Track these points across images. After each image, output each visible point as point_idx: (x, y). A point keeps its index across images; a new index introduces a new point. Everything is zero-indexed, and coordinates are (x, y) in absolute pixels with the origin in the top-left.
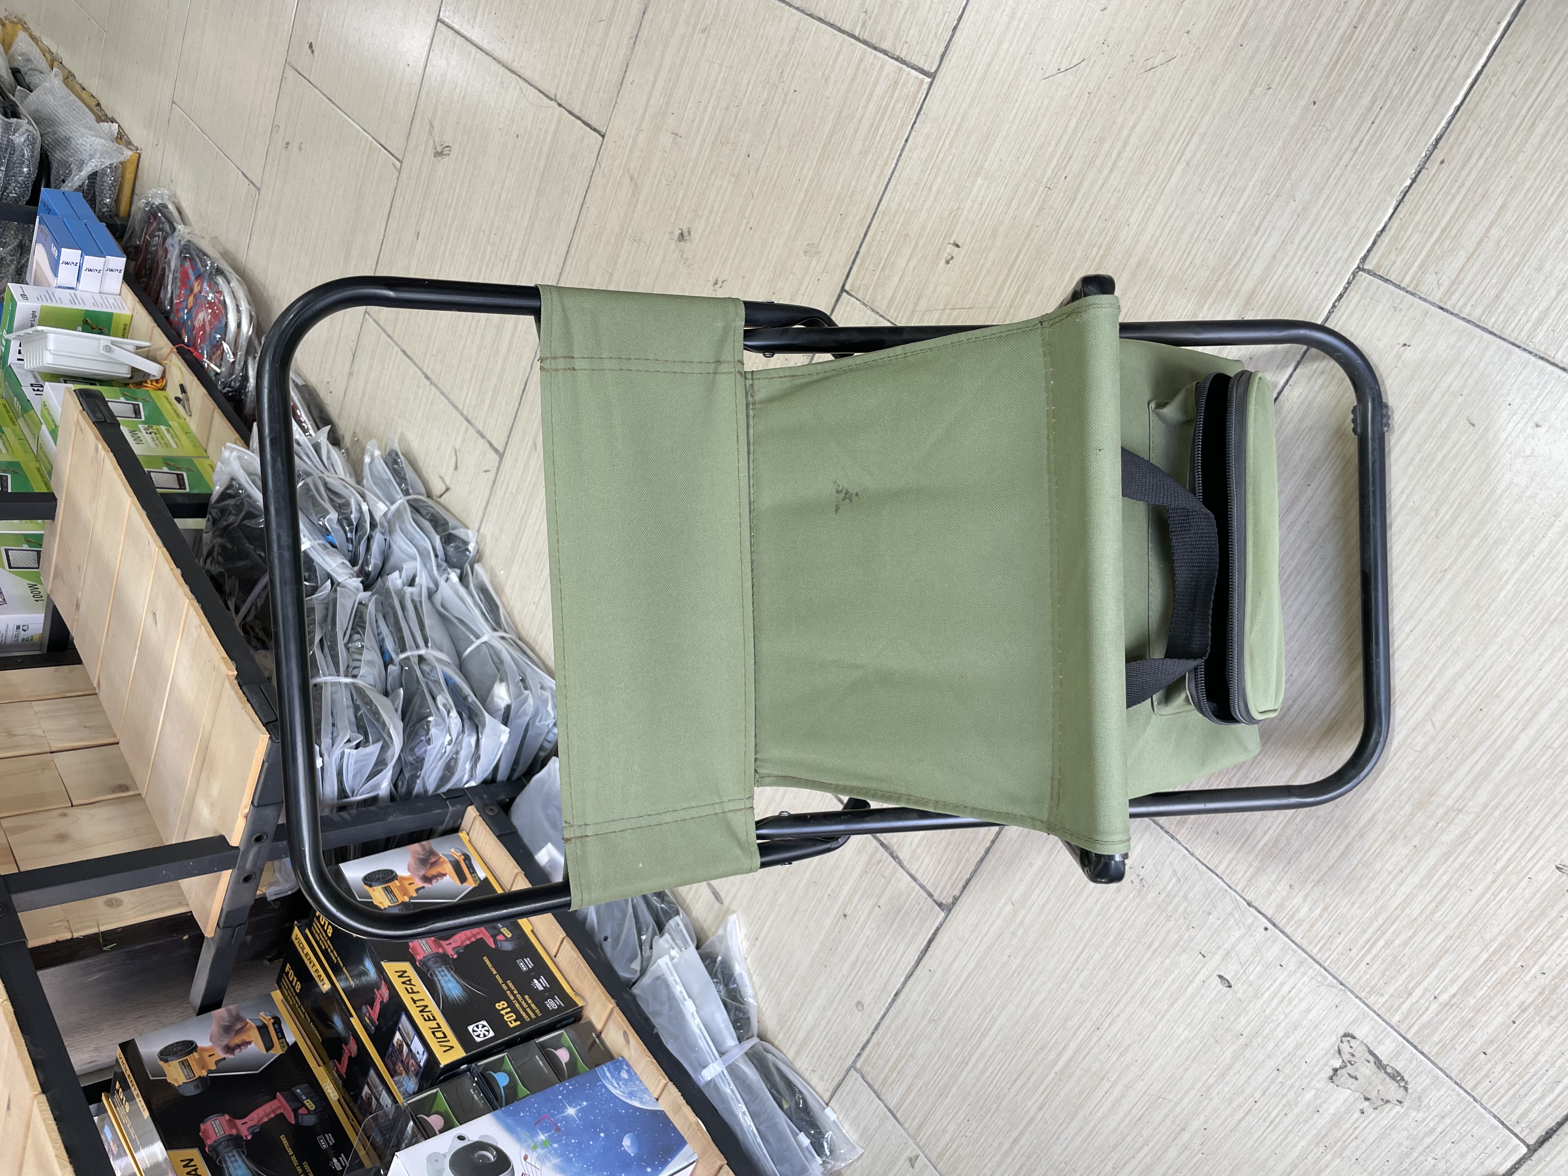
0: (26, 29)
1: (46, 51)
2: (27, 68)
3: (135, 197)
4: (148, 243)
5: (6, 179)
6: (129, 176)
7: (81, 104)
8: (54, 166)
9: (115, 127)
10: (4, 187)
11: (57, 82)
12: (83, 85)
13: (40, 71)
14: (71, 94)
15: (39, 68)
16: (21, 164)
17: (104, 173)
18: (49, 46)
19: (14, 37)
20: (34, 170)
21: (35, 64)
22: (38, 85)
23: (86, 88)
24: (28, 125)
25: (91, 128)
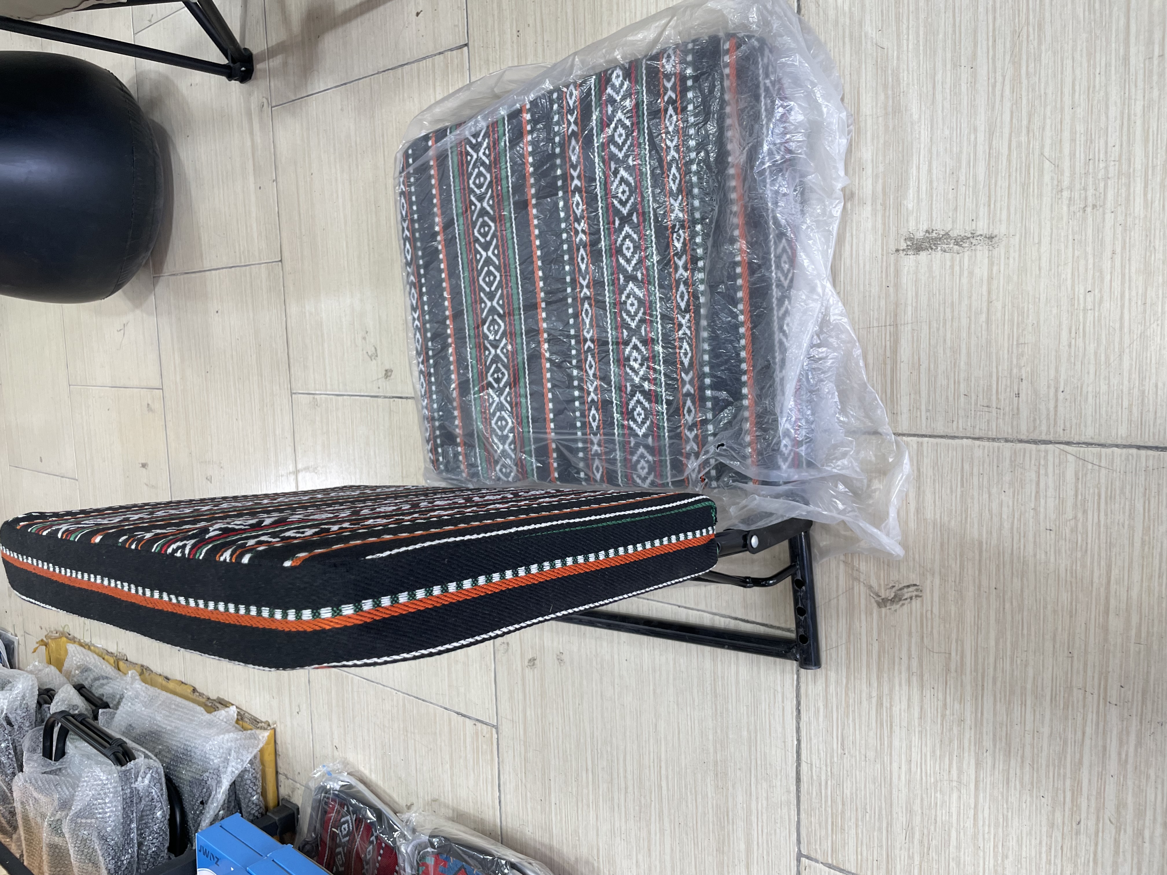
1: (103, 654)
2: (89, 679)
3: (281, 778)
4: (334, 836)
5: (140, 835)
6: (269, 758)
7: (179, 699)
8: (185, 789)
9: (233, 710)
10: (140, 845)
11: (139, 685)
12: (165, 674)
13: (107, 678)
14: (159, 691)
15: (104, 674)
16: (152, 809)
17: (245, 770)
18: (105, 647)
19: (62, 652)
20: (167, 808)
21: (97, 672)
22: (121, 698)
23: (169, 676)
24: (146, 760)
25: (210, 725)
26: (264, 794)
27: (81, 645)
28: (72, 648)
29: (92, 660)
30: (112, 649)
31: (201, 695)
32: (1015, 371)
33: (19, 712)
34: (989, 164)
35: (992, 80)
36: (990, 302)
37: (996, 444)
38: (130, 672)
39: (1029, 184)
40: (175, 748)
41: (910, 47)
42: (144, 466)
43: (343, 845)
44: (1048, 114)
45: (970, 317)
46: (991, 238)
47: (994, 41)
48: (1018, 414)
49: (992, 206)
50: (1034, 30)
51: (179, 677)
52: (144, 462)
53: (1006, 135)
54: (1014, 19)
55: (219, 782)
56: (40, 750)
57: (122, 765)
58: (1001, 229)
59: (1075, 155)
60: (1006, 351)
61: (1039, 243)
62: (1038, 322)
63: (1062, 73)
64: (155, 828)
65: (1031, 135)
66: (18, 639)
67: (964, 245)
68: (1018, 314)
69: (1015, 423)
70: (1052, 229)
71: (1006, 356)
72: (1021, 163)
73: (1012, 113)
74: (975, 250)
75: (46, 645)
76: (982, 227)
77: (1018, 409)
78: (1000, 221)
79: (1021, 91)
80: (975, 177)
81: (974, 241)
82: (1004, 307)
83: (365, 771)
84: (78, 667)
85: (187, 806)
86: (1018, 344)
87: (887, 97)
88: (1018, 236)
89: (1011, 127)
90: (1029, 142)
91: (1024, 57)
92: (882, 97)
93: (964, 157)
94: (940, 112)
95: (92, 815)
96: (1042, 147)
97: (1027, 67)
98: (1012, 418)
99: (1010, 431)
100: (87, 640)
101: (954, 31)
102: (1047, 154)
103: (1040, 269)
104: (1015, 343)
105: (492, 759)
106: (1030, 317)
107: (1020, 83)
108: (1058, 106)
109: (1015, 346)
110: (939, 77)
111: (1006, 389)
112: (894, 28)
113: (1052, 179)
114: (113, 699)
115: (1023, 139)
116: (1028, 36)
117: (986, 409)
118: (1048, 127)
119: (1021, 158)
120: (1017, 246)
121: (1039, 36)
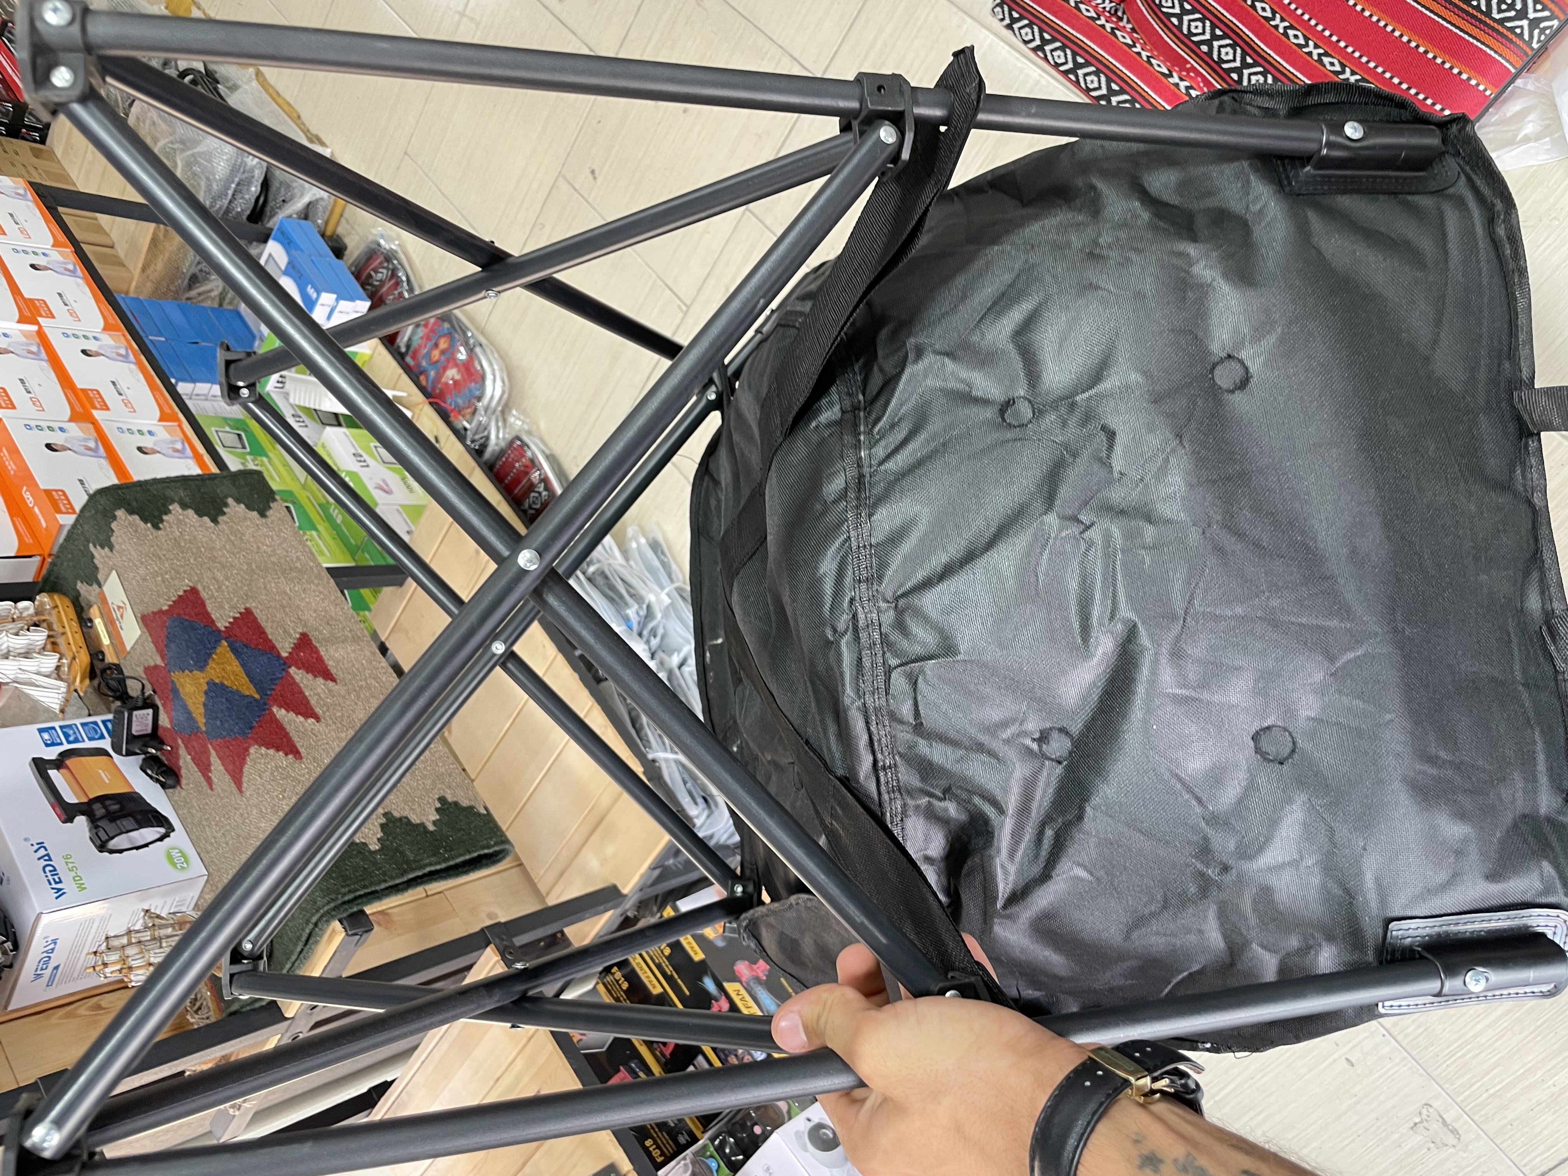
3: (343, 220)
4: (370, 276)
5: (233, 195)
6: (340, 204)
8: (274, 185)
10: (230, 202)
12: (277, 89)
14: (270, 99)
16: (248, 182)
17: (322, 199)
20: (259, 188)
23: (280, 93)
26: (327, 223)
28: (196, 12)
31: (304, 124)
38: (249, 69)
43: (371, 285)
55: (302, 195)
64: (247, 197)
85: (271, 197)
95: (210, 161)
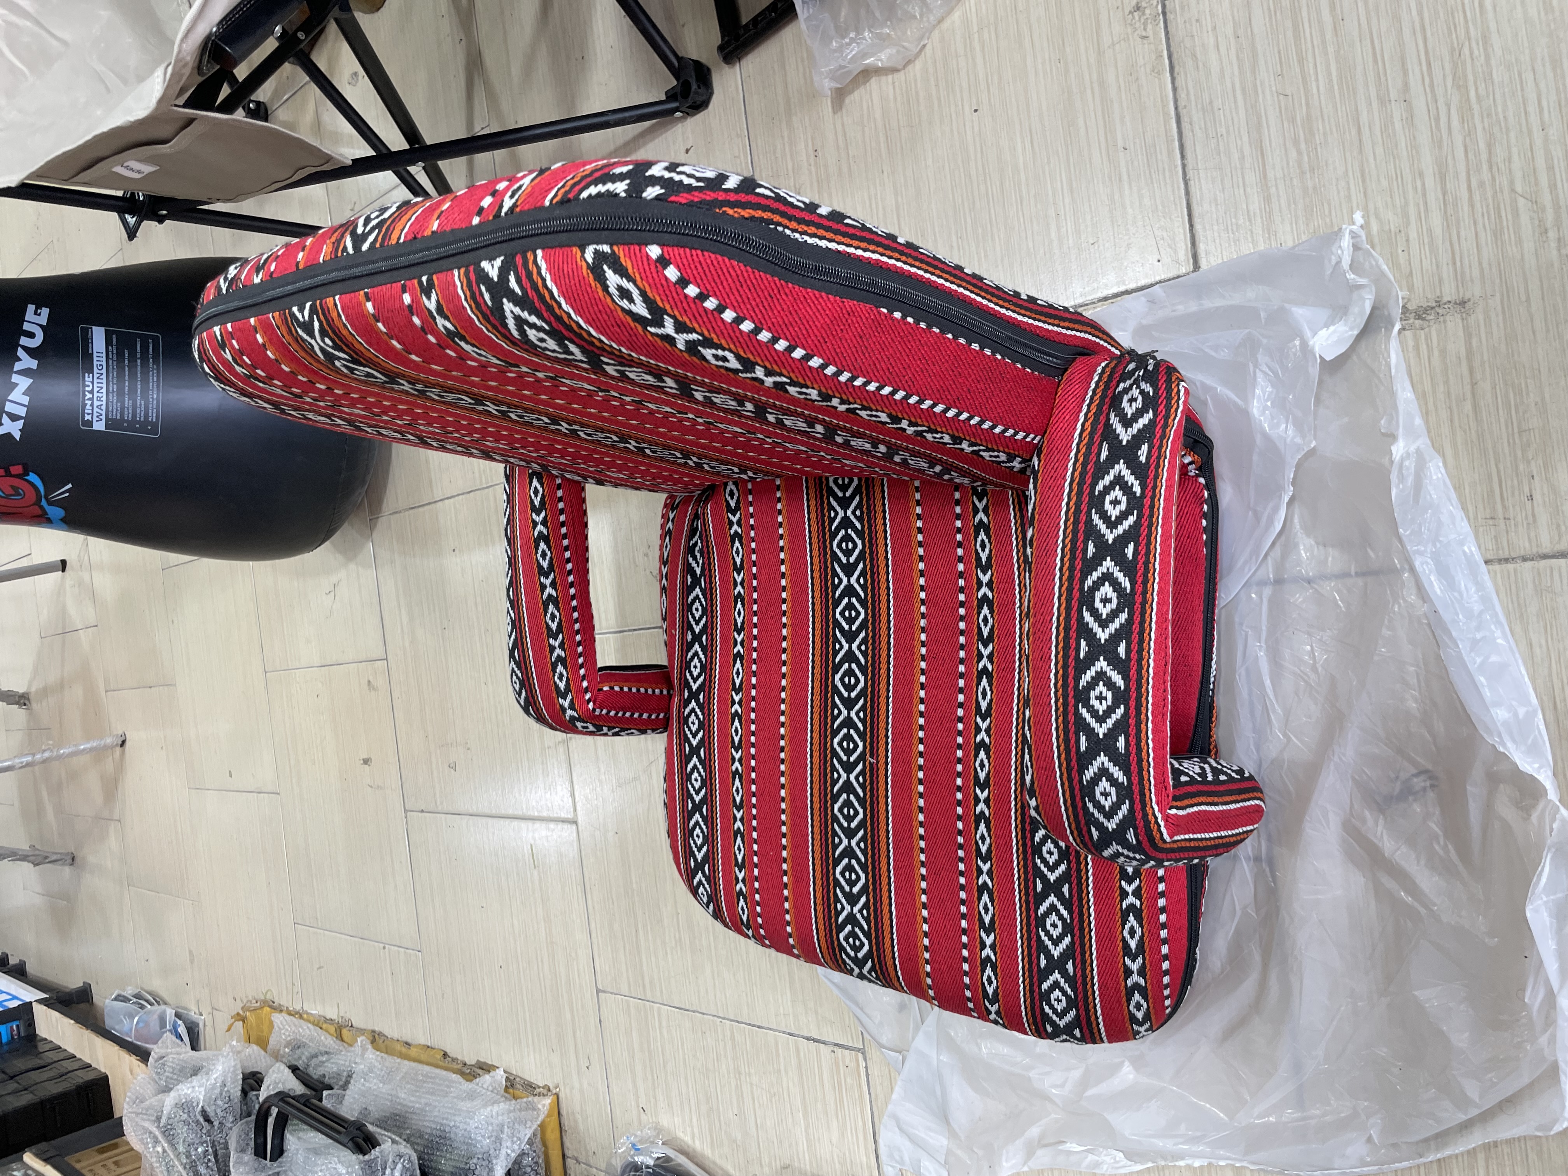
0: (279, 1009)
1: (320, 1022)
2: (304, 1058)
3: (570, 1162)
6: (552, 1136)
7: (427, 1068)
9: (500, 1075)
11: (371, 1054)
12: (404, 1039)
13: (327, 1053)
14: (399, 1060)
15: (322, 1049)
17: (523, 1154)
18: (321, 1013)
19: (265, 1028)
21: (313, 1048)
22: (350, 1076)
23: (410, 1041)
24: (395, 1146)
25: (471, 1096)
27: (290, 1013)
28: (278, 1019)
29: (306, 1031)
30: (332, 1014)
31: (454, 1060)
32: (1521, 467)
33: (219, 1102)
34: (1445, 212)
35: (1433, 112)
36: (1474, 384)
37: (1511, 566)
38: (359, 1040)
39: (1502, 229)
40: (429, 1131)
41: (1322, 88)
42: (366, 762)
44: (1513, 141)
45: (1450, 408)
46: (1463, 303)
47: (1429, 65)
48: (1535, 521)
49: (1458, 264)
50: (1478, 44)
51: (423, 1041)
52: (365, 756)
53: (1463, 176)
54: (1450, 34)
55: (491, 1171)
56: (250, 1150)
57: (364, 1153)
58: (1474, 291)
59: (1555, 185)
60: (1506, 444)
61: (1528, 299)
62: (1543, 399)
63: (1522, 90)
65: (1495, 169)
66: (203, 1020)
67: (1428, 318)
68: (1515, 394)
69: (1532, 534)
70: (1541, 281)
71: (1507, 451)
72: (1488, 206)
73: (1466, 147)
74: (1445, 321)
75: (243, 1020)
76: (1449, 293)
77: (1534, 516)
78: (1472, 281)
79: (1473, 118)
80: (1430, 231)
81: (1440, 311)
82: (1494, 387)
83: (685, 1138)
84: (288, 1044)
86: (1520, 432)
87: (1299, 153)
88: (1498, 295)
89: (1467, 165)
90: (1494, 179)
91: (1471, 78)
92: (1293, 154)
93: (1412, 210)
94: (1371, 160)
96: (1512, 182)
97: (1477, 89)
98: (1528, 528)
99: (1527, 545)
100: (298, 1007)
101: (1375, 61)
102: (1519, 189)
103: (1534, 333)
104: (1516, 430)
105: (861, 1096)
106: (1532, 395)
107: (1471, 109)
108: (1524, 129)
109: (1516, 435)
110: (1364, 118)
111: (1513, 493)
112: (1298, 70)
113: (1532, 219)
114: (339, 1080)
115: (1486, 175)
116: (1471, 54)
117: (1491, 522)
118: (1515, 157)
119: (1486, 199)
120: (1499, 308)
121: (1485, 49)
